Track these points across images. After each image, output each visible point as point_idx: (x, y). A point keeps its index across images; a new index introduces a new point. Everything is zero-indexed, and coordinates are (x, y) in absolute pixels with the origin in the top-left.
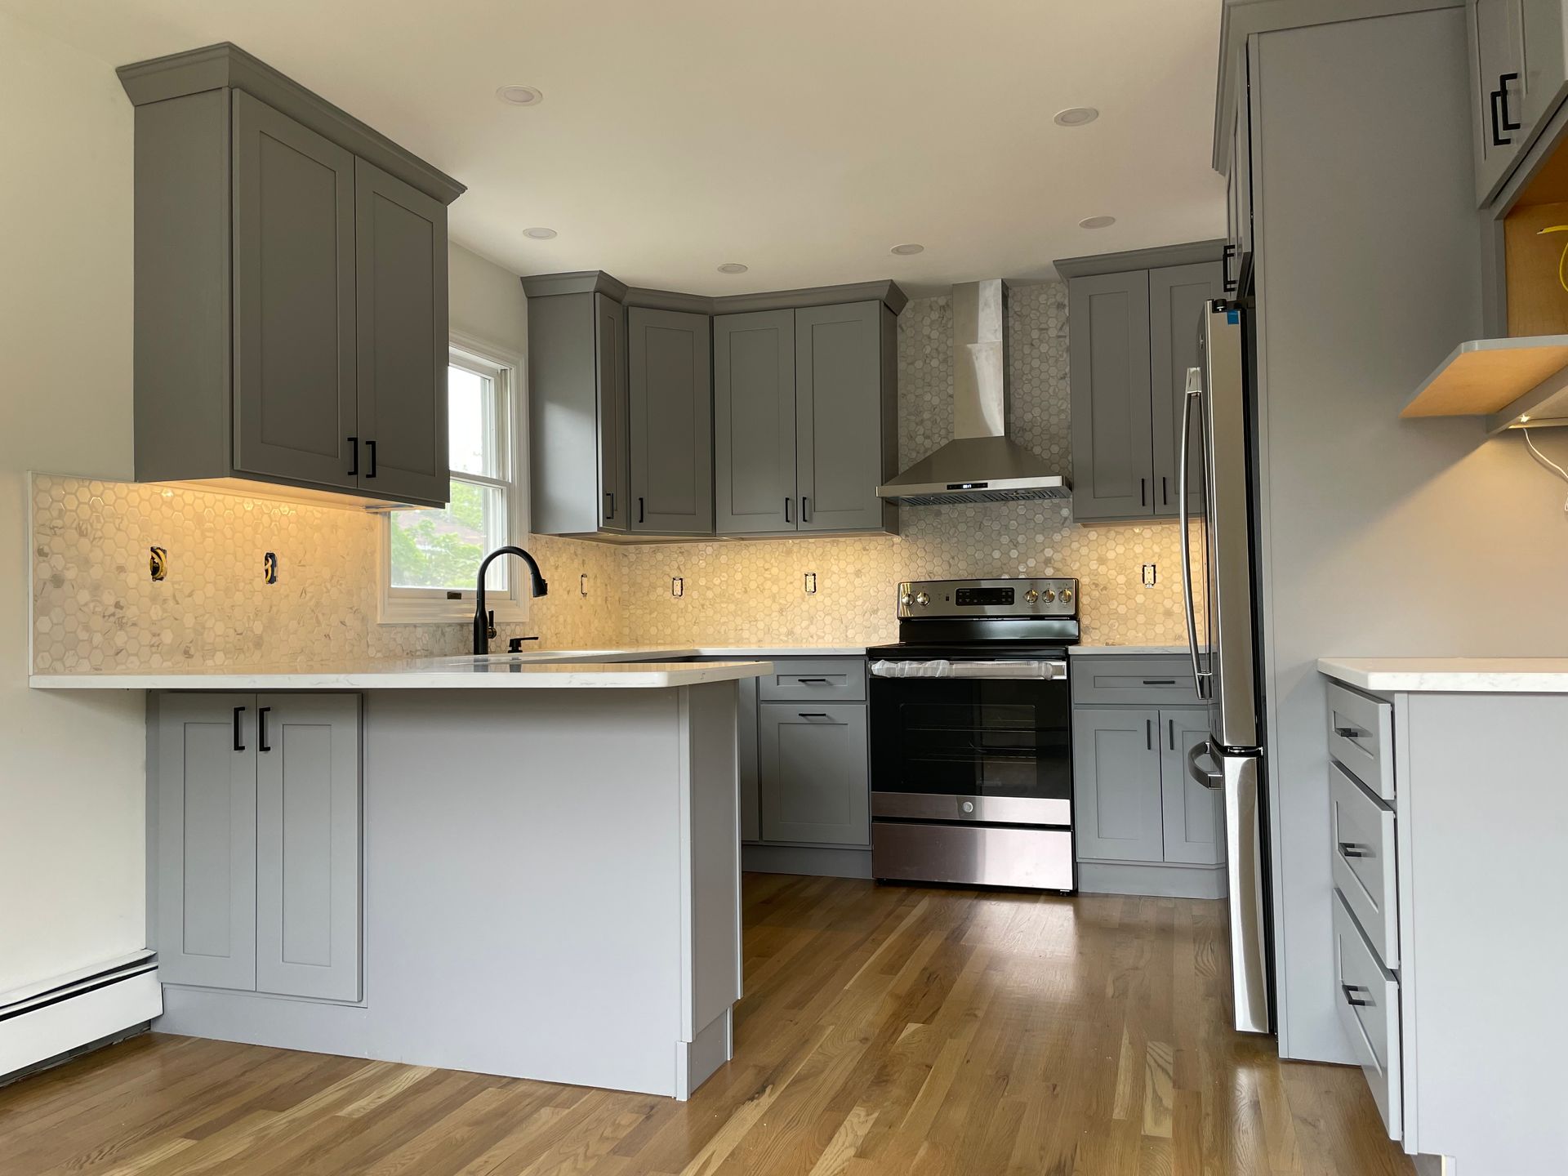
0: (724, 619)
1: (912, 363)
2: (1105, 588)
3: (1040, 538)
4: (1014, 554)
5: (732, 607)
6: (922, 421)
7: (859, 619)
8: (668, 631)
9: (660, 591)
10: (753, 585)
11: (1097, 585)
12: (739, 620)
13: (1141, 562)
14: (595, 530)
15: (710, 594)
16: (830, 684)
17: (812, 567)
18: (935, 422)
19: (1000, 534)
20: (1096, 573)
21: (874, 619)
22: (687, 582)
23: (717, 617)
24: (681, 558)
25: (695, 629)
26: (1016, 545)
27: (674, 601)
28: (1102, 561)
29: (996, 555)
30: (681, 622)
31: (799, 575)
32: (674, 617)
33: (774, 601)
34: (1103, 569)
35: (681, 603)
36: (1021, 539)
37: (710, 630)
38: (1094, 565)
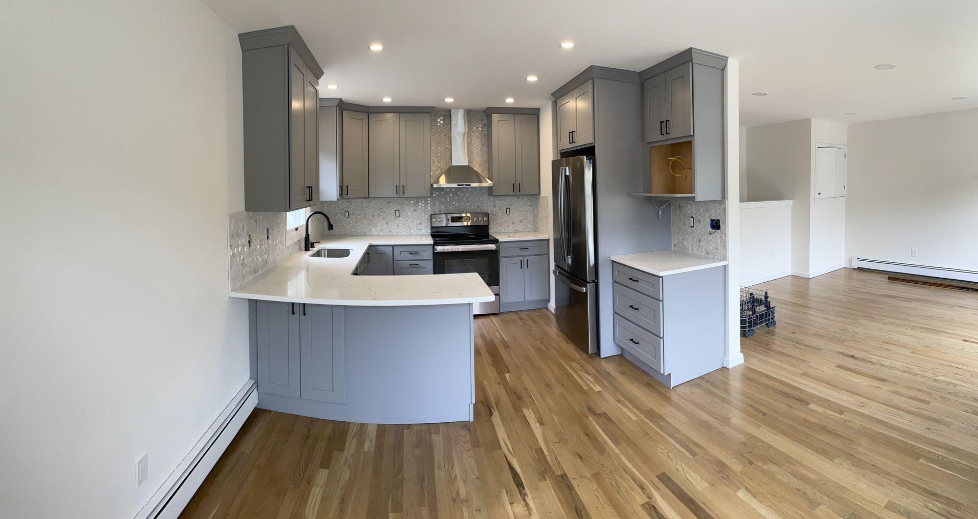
0: (365, 226)
1: (434, 135)
2: (495, 215)
3: (476, 199)
4: (468, 204)
5: (368, 222)
6: (437, 157)
7: (415, 226)
8: (343, 230)
9: (339, 215)
10: (376, 214)
11: (493, 214)
12: (370, 227)
13: (506, 207)
14: (336, 200)
15: (359, 217)
16: (420, 254)
17: (398, 208)
18: (441, 157)
19: (463, 198)
20: (493, 211)
21: (420, 226)
22: (350, 212)
23: (362, 225)
24: (348, 204)
25: (353, 230)
26: (468, 201)
27: (345, 219)
28: (495, 206)
29: (462, 204)
30: (348, 227)
31: (393, 211)
32: (345, 225)
33: (384, 220)
34: (494, 209)
35: (348, 220)
36: (470, 199)
37: (359, 230)
38: (492, 208)
